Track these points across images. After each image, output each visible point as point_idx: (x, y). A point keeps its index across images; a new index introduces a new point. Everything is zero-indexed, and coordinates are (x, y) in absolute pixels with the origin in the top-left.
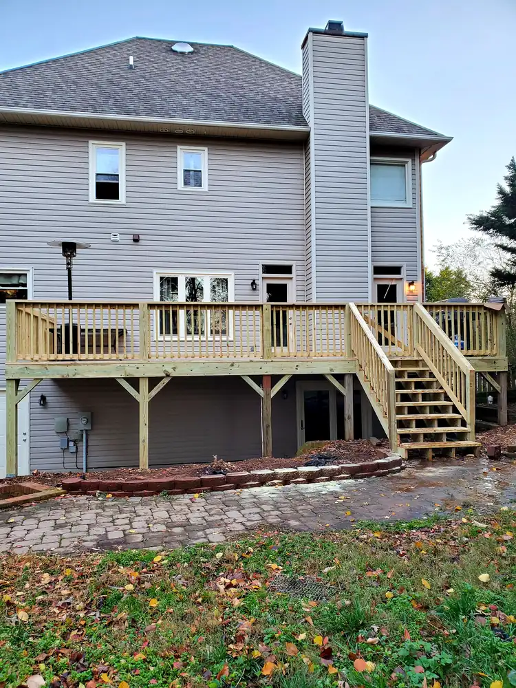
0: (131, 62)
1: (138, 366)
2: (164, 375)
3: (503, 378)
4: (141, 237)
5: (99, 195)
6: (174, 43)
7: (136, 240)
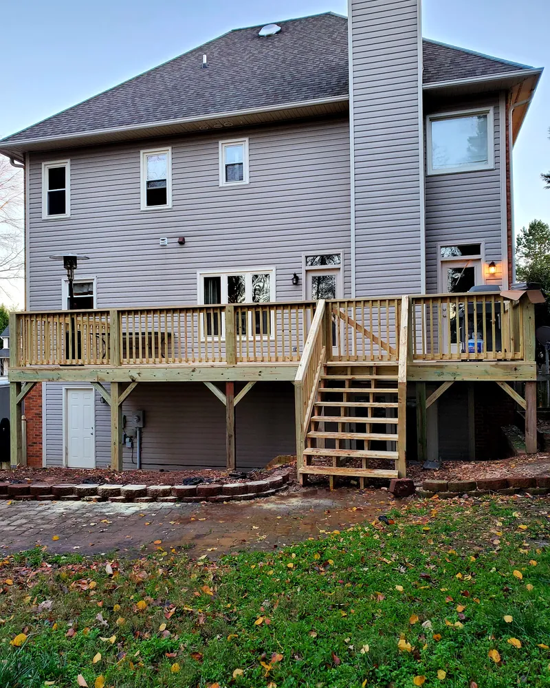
0: (205, 61)
1: (108, 371)
2: (131, 380)
3: (531, 391)
4: (186, 239)
5: (150, 202)
6: (261, 27)
7: (182, 242)
